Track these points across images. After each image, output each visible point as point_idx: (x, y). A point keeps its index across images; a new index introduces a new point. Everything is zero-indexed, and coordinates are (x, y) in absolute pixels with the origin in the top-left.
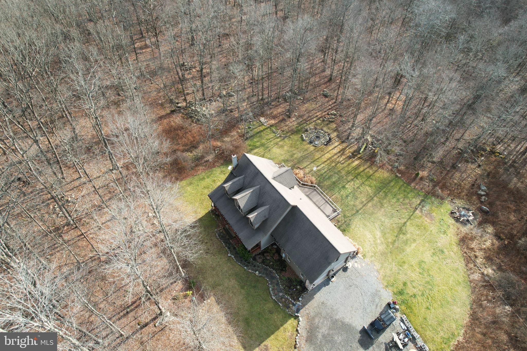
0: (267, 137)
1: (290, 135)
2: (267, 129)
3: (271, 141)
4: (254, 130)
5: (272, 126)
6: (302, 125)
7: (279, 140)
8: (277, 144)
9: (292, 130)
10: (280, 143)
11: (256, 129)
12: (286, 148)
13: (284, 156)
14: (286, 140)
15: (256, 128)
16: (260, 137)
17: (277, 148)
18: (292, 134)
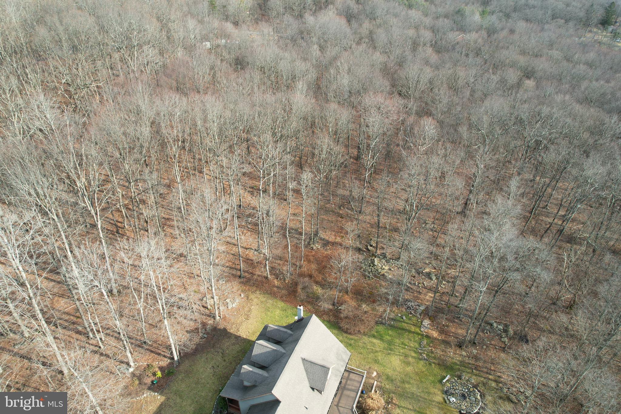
0: (406, 341)
1: (434, 363)
2: (418, 334)
3: (404, 348)
4: (403, 324)
5: (428, 337)
6: (465, 367)
7: (413, 354)
8: (406, 356)
9: (443, 361)
10: (410, 359)
11: (406, 325)
12: (409, 369)
13: (396, 373)
14: (422, 363)
15: (407, 323)
16: (399, 334)
17: (400, 360)
18: (439, 364)
